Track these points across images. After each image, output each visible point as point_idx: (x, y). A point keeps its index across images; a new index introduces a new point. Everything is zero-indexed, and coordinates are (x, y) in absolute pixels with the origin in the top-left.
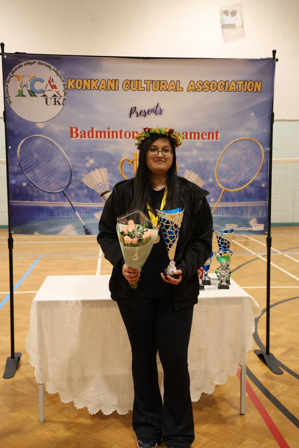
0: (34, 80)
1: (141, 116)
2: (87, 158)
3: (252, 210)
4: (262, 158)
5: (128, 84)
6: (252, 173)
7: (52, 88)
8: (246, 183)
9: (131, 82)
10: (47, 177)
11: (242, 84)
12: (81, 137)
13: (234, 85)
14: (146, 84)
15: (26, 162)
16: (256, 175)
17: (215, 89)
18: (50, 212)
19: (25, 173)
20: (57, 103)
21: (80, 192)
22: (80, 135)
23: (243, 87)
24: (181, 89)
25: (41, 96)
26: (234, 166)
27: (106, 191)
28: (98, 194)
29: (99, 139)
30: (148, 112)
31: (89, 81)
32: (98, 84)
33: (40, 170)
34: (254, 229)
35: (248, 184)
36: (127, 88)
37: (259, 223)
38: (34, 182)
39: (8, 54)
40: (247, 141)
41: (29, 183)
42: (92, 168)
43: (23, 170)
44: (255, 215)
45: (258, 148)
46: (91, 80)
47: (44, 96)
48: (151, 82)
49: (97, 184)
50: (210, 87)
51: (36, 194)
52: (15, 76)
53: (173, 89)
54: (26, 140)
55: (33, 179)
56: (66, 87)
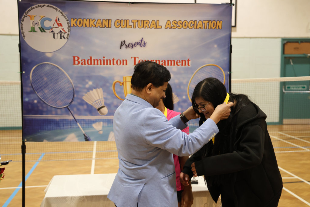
0: (44, 20)
1: (129, 47)
2: (87, 80)
4: (223, 80)
5: (119, 22)
7: (59, 26)
9: (121, 21)
10: (54, 96)
11: (207, 23)
12: (82, 64)
13: (201, 24)
14: (133, 23)
15: (39, 83)
17: (186, 26)
18: (57, 124)
19: (36, 92)
20: (62, 38)
21: (81, 107)
22: (81, 62)
23: (208, 26)
24: (160, 27)
25: (49, 32)
27: (101, 106)
28: (95, 109)
29: (96, 65)
30: (135, 44)
31: (88, 20)
32: (95, 23)
33: (48, 90)
36: (118, 26)
38: (44, 99)
40: (212, 66)
41: (40, 100)
42: (90, 89)
43: (35, 90)
45: (220, 72)
46: (89, 19)
47: (52, 32)
48: (137, 21)
49: (94, 101)
50: (182, 25)
51: (45, 109)
52: (28, 16)
53: (154, 27)
54: (37, 66)
55: (42, 97)
56: (69, 25)
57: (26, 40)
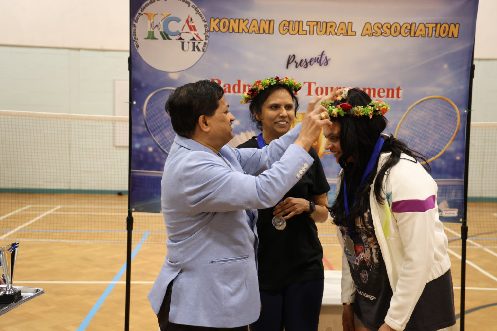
0: (169, 20)
1: (301, 66)
3: (442, 189)
4: (457, 122)
5: (286, 25)
6: (443, 142)
7: (191, 29)
8: (434, 154)
9: (289, 24)
11: (433, 27)
13: (423, 29)
14: (309, 27)
15: (154, 121)
16: (448, 145)
17: (398, 33)
19: (152, 135)
20: (196, 49)
23: (434, 32)
24: (354, 34)
25: (176, 40)
26: (419, 132)
30: (311, 61)
31: (237, 21)
32: (248, 26)
34: (444, 214)
35: (437, 156)
36: (284, 31)
37: (451, 207)
38: (163, 146)
40: (438, 100)
41: (157, 148)
42: (237, 131)
43: (150, 131)
44: (446, 196)
45: (451, 110)
46: (239, 20)
47: (181, 39)
48: (315, 23)
50: (390, 31)
52: (145, 13)
53: (343, 33)
54: (155, 94)
55: (161, 143)
56: (208, 28)
57: (140, 51)
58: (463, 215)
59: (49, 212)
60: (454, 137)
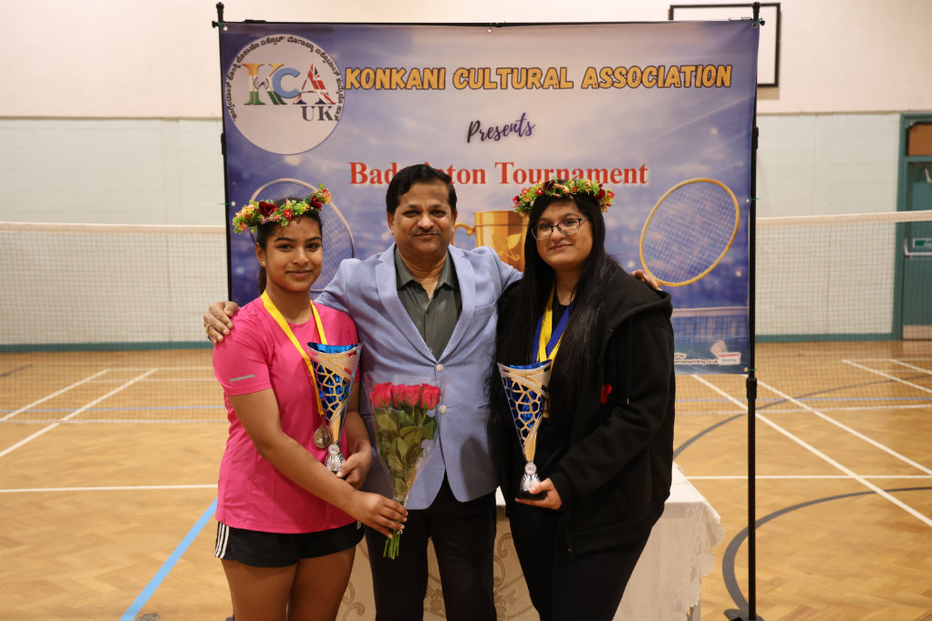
0: (280, 73)
1: (490, 138)
3: (717, 323)
4: (735, 219)
5: (464, 75)
6: (716, 250)
7: (316, 87)
8: (702, 268)
9: (469, 73)
11: (692, 72)
12: (372, 182)
13: (676, 74)
14: (499, 76)
16: (723, 254)
17: (637, 82)
20: (325, 116)
22: (369, 178)
23: (693, 79)
24: (570, 85)
25: (294, 104)
26: (677, 235)
30: (504, 130)
31: (388, 72)
32: (405, 78)
34: (720, 362)
35: (707, 271)
36: (461, 84)
37: (730, 350)
39: (230, 24)
40: (705, 184)
44: (721, 334)
45: (726, 199)
46: (391, 70)
47: (301, 102)
48: (510, 71)
50: (626, 79)
52: (244, 65)
53: (553, 85)
54: (265, 189)
56: (342, 84)
58: (749, 361)
59: (137, 379)
60: (732, 242)
